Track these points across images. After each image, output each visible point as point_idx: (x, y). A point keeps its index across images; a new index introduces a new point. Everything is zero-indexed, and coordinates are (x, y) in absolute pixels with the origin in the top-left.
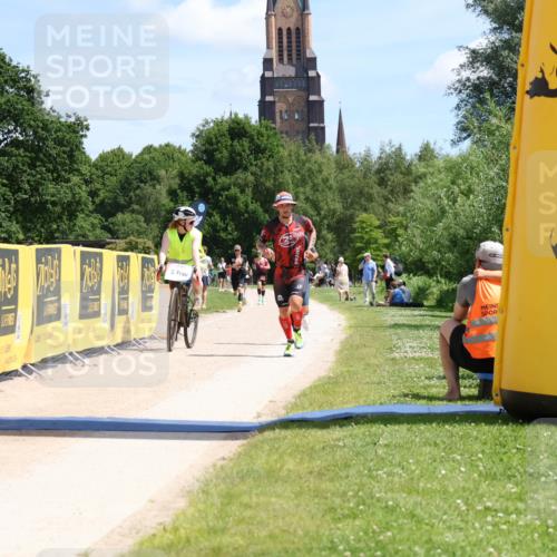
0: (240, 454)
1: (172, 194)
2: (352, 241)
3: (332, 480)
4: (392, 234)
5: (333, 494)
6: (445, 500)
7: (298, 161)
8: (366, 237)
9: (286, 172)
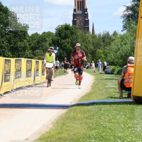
0: (66, 113)
1: (50, 44)
2: (96, 57)
3: (90, 120)
4: (106, 55)
5: (90, 123)
6: (118, 125)
7: (82, 36)
8: (99, 56)
9: (79, 39)
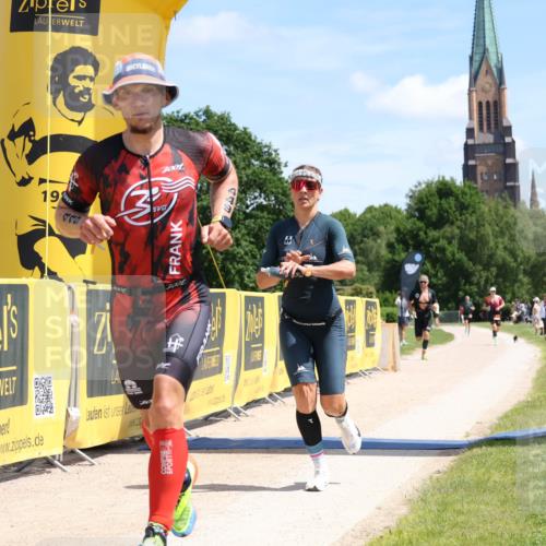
0: (452, 468)
1: (390, 246)
7: (497, 215)
9: (487, 225)
